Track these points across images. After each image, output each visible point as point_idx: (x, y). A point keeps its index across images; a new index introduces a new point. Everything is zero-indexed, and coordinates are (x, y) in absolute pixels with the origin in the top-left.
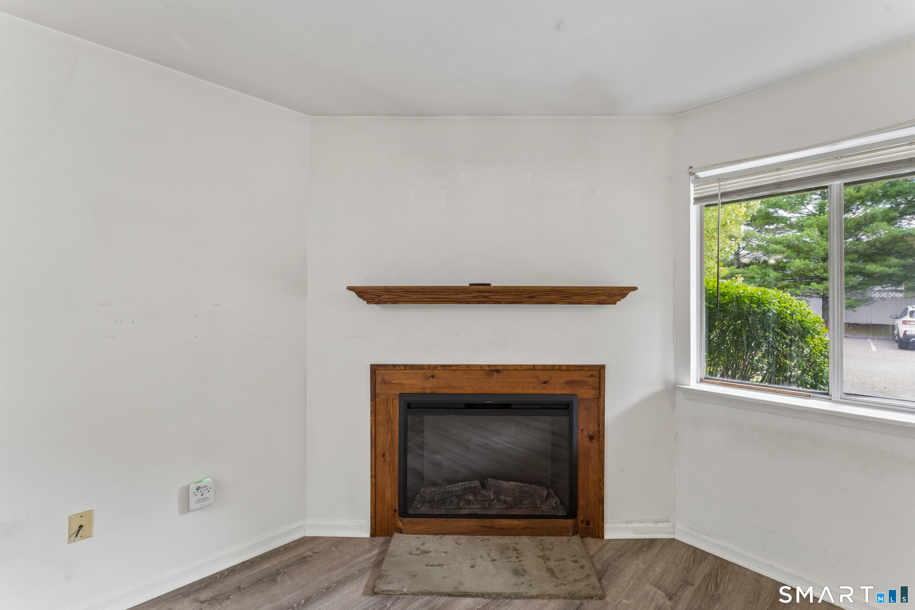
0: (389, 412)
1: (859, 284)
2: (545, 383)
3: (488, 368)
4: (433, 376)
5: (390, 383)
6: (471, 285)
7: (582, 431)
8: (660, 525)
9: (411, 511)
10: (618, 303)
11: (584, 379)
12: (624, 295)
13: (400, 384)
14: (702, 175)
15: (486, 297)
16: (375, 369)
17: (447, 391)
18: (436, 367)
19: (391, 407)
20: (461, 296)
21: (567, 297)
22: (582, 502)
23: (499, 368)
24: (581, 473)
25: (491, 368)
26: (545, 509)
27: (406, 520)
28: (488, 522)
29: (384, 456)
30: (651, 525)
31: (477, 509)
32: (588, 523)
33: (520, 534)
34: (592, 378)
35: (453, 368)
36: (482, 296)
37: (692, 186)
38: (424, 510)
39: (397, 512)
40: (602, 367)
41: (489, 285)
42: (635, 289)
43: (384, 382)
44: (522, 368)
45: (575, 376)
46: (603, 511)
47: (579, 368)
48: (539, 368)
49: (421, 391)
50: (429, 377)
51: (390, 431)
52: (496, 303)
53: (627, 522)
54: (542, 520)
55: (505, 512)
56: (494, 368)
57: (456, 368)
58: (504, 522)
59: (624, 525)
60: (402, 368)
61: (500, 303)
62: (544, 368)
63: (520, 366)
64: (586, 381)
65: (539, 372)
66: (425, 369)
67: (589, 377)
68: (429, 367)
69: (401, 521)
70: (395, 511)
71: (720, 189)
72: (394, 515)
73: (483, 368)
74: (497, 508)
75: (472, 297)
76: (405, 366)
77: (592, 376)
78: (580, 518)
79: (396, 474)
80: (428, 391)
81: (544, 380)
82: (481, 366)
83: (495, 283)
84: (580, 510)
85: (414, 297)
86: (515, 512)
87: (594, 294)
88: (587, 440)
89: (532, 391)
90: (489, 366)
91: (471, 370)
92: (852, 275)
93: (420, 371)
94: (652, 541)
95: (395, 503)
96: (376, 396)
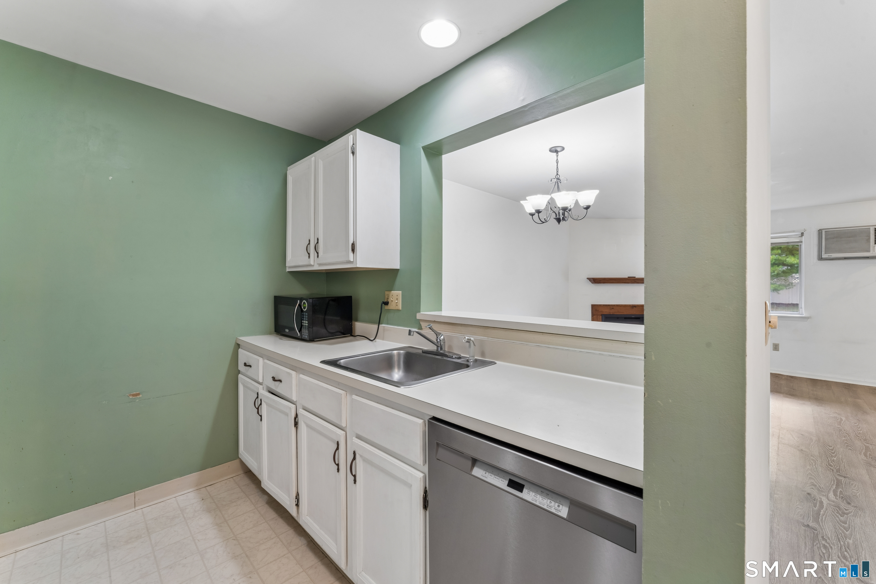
3: (632, 306)
4: (613, 308)
5: (598, 311)
6: (628, 277)
13: (602, 311)
15: (635, 281)
16: (593, 306)
17: (618, 314)
18: (614, 305)
20: (627, 281)
23: (636, 306)
25: (633, 306)
35: (620, 306)
43: (596, 310)
50: (612, 309)
52: (637, 283)
56: (634, 306)
60: (603, 305)
61: (639, 283)
68: (612, 305)
80: (611, 314)
82: (630, 305)
83: (637, 277)
90: (633, 305)
93: (609, 307)
96: (594, 315)
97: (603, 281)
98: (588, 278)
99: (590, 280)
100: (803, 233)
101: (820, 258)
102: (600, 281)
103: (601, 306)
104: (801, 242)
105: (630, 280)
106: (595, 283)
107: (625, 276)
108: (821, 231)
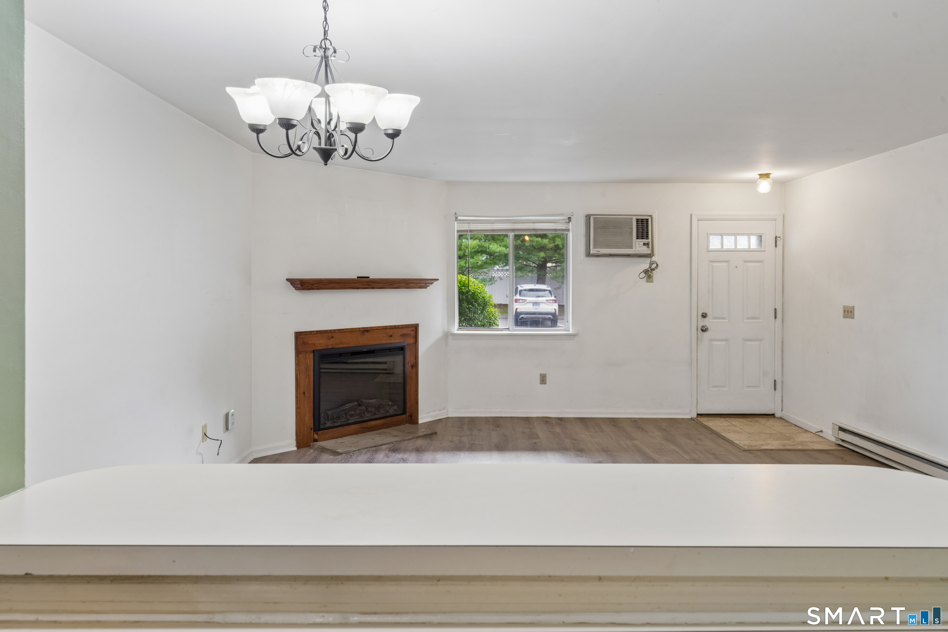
0: (307, 363)
1: (486, 263)
2: (391, 336)
3: (363, 330)
4: (332, 337)
5: (308, 344)
6: (358, 277)
7: (408, 363)
8: (442, 411)
9: (322, 427)
10: (428, 288)
11: (409, 332)
12: (432, 283)
13: (314, 344)
14: (459, 218)
15: (369, 285)
16: (298, 335)
17: (341, 346)
19: (308, 360)
20: (357, 285)
21: (408, 285)
22: (408, 405)
23: (369, 329)
24: (408, 387)
25: (364, 329)
26: (391, 411)
27: (320, 432)
28: (364, 425)
29: (304, 393)
30: (438, 412)
31: (357, 418)
32: (411, 416)
33: (380, 429)
34: (413, 332)
35: (344, 331)
36: (368, 284)
37: (456, 223)
38: (329, 424)
39: (313, 430)
40: (418, 325)
41: (369, 277)
42: (438, 280)
43: (304, 343)
44: (380, 328)
45: (405, 331)
46: (418, 408)
47: (407, 326)
48: (389, 327)
49: (326, 347)
50: (330, 338)
51: (308, 376)
52: (371, 288)
53: (428, 413)
54: (391, 418)
55: (372, 417)
56: (366, 329)
57: (346, 331)
58: (373, 423)
59: (427, 415)
60: (315, 333)
61: (374, 288)
62: (391, 328)
63: (379, 327)
64: (410, 334)
65: (388, 330)
66: (329, 333)
67: (411, 331)
69: (317, 434)
70: (311, 429)
71: (469, 228)
72: (311, 432)
73: (360, 330)
74: (368, 416)
75: (362, 285)
76: (317, 331)
77: (413, 330)
78: (408, 414)
79: (312, 404)
80: (330, 347)
81: (390, 335)
82: (359, 328)
83: (372, 277)
84: (408, 410)
85: (333, 285)
86: (377, 416)
87: (419, 283)
88: (410, 368)
89: (384, 342)
90: (363, 328)
91: (354, 331)
92: (480, 254)
93: (325, 334)
94: (440, 420)
95: (311, 424)
96: (300, 354)
97: (317, 285)
98: (288, 280)
99: (292, 284)
100: (570, 218)
101: (588, 254)
102: (313, 285)
103: (313, 333)
104: (568, 230)
105: (362, 283)
106: (303, 289)
107: (353, 275)
108: (588, 218)
